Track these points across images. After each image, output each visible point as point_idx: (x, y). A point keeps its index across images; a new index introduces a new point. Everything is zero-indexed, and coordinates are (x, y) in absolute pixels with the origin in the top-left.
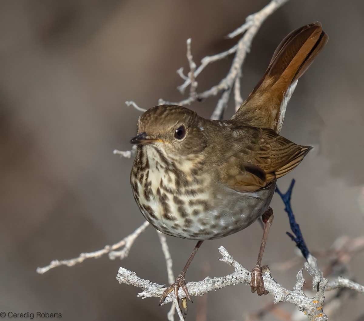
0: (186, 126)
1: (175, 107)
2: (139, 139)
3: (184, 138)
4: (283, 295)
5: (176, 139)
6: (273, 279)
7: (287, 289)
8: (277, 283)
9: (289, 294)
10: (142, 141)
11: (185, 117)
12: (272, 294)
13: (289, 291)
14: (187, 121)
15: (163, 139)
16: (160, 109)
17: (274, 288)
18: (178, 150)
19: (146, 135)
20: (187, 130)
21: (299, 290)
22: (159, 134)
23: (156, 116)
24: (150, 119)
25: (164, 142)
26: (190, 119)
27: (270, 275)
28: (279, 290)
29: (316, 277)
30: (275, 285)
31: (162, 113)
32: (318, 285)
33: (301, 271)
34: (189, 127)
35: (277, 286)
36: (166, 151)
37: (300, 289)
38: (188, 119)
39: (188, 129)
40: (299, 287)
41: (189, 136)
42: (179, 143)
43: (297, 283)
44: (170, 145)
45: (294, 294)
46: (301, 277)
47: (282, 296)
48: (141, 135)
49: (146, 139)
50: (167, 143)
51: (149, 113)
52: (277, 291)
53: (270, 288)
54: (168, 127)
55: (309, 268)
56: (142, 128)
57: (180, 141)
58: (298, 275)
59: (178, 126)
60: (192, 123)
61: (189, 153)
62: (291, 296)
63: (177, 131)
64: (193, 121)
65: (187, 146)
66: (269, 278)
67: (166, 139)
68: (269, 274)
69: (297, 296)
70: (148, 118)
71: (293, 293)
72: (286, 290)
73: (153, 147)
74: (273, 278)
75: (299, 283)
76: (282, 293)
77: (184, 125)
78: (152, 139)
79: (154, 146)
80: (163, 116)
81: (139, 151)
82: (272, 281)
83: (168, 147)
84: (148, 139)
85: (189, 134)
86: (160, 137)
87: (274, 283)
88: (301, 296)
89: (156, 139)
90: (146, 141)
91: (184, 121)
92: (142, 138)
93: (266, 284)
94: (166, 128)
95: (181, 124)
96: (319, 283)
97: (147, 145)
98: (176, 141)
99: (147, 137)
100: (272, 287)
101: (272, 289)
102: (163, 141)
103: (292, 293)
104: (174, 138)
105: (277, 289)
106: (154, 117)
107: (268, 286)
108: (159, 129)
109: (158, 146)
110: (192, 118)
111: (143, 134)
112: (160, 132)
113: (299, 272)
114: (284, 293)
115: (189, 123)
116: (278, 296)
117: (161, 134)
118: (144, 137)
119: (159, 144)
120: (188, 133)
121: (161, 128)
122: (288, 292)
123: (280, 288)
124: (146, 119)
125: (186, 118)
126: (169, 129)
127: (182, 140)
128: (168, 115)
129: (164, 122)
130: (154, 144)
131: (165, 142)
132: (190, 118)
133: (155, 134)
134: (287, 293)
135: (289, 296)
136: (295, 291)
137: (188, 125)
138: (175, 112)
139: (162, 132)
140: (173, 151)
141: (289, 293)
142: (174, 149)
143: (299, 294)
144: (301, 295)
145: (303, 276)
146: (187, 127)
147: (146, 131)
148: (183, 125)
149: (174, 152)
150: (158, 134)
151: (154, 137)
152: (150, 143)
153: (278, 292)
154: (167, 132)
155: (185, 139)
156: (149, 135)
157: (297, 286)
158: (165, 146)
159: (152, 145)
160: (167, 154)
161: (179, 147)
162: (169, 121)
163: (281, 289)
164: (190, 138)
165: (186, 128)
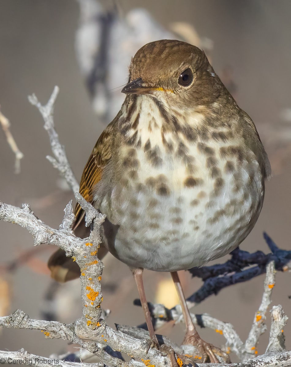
0: (193, 68)
1: (177, 43)
2: (133, 87)
3: (192, 84)
4: (46, 235)
5: (180, 86)
6: (33, 214)
7: (52, 227)
8: (38, 219)
9: (54, 234)
10: (137, 89)
11: (191, 56)
12: (31, 233)
13: (54, 230)
14: (194, 62)
15: (164, 87)
16: (157, 46)
17: (35, 225)
18: (184, 100)
19: (143, 82)
20: (195, 74)
21: (67, 229)
22: (160, 81)
23: (152, 56)
24: (146, 61)
25: (165, 91)
26: (198, 61)
27: (29, 209)
28: (41, 228)
29: (89, 211)
30: (36, 222)
31: (161, 52)
32: (93, 222)
33: (70, 204)
34: (197, 70)
35: (39, 222)
36: (167, 102)
37: (68, 227)
38: (196, 60)
39: (197, 73)
40: (66, 224)
41: (198, 82)
42: (185, 91)
43: (65, 219)
44: (173, 94)
45: (61, 234)
46: (70, 212)
47: (44, 236)
48: (135, 82)
49: (142, 87)
50: (169, 92)
51: (143, 52)
52: (38, 229)
53: (29, 225)
54: (171, 71)
55: (81, 199)
56: (136, 72)
57: (186, 88)
58: (65, 209)
59: (183, 69)
60: (200, 66)
61: (198, 104)
62: (56, 236)
63: (181, 76)
64: (201, 63)
65: (196, 95)
66: (28, 212)
67: (167, 86)
68: (28, 207)
69: (64, 237)
70: (143, 60)
71: (59, 232)
72: (49, 228)
73: (150, 97)
74: (33, 212)
75: (67, 220)
76: (45, 232)
77: (190, 67)
78: (151, 87)
79: (153, 96)
80: (163, 56)
81: (131, 103)
82: (32, 216)
83: (171, 97)
84: (145, 87)
85: (197, 79)
86: (160, 84)
87: (35, 219)
88: (69, 237)
89: (155, 87)
90: (142, 90)
91: (190, 62)
92: (137, 86)
93: (24, 220)
94: (168, 72)
95: (187, 66)
96: (94, 219)
97: (143, 95)
98: (181, 89)
99: (144, 85)
100: (32, 224)
101: (31, 226)
102: (164, 89)
103: (57, 233)
104: (178, 85)
105: (39, 226)
106: (150, 57)
107: (27, 222)
108: (158, 74)
109: (158, 96)
110: (200, 58)
111: (138, 81)
112: (160, 78)
113: (68, 205)
114: (47, 232)
115: (196, 65)
116: (39, 236)
117: (161, 80)
118: (139, 84)
119: (160, 94)
120: (196, 77)
121: (161, 72)
122: (52, 230)
123: (42, 225)
124: (141, 61)
125: (192, 59)
126: (172, 73)
127: (189, 87)
128: (169, 54)
129: (165, 65)
130: (152, 94)
131: (167, 90)
132: (198, 58)
133: (155, 80)
134: (51, 232)
135: (54, 236)
136: (62, 230)
137: (195, 68)
138: (178, 51)
139: (162, 77)
140: (177, 103)
141: (54, 232)
142: (178, 100)
143: (66, 234)
144: (70, 235)
145: (72, 210)
146: (195, 70)
147: (142, 76)
148: (188, 67)
149: (179, 103)
150: (158, 81)
151: (152, 85)
152: (148, 92)
153: (39, 231)
154: (170, 77)
155: (192, 86)
156: (146, 82)
157: (64, 223)
158: (167, 95)
159: (149, 95)
160: (169, 106)
161: (186, 96)
162: (171, 63)
163: (43, 227)
164: (199, 85)
165: (193, 72)
